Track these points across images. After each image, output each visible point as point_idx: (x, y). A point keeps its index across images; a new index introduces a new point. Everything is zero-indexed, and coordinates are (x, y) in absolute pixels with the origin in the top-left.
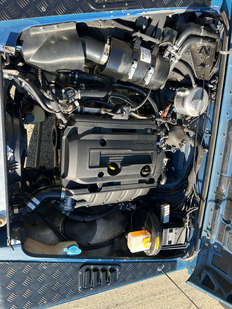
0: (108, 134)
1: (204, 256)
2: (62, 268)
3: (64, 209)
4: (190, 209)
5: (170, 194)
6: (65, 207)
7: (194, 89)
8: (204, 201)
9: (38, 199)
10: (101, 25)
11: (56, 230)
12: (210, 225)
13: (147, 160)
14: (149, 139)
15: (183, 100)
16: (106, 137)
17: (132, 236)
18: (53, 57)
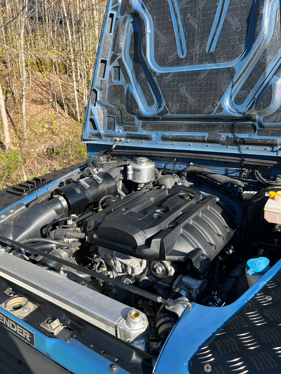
4: (258, 179)
12: (266, 149)
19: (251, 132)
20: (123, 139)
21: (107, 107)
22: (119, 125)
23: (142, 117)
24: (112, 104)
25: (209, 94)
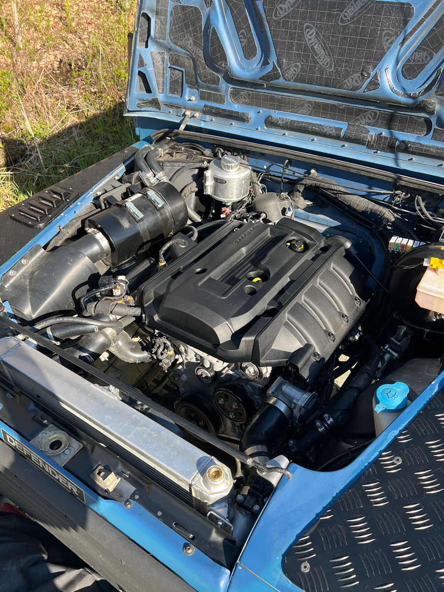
2: (426, 433)
4: (419, 213)
6: (300, 404)
7: (210, 166)
15: (218, 182)
19: (421, 131)
20: (197, 115)
21: (170, 50)
22: (190, 87)
23: (232, 79)
24: (179, 46)
25: (358, 51)
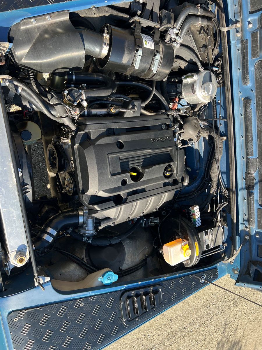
0: (124, 135)
1: (247, 251)
2: (101, 302)
3: (86, 234)
4: (219, 206)
5: (193, 196)
6: (87, 232)
7: (202, 73)
8: (233, 192)
9: (55, 228)
10: (95, 14)
11: (81, 262)
12: (246, 215)
13: (167, 158)
14: (166, 135)
15: (192, 86)
16: (122, 139)
17: (168, 247)
18: (50, 53)
